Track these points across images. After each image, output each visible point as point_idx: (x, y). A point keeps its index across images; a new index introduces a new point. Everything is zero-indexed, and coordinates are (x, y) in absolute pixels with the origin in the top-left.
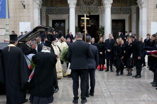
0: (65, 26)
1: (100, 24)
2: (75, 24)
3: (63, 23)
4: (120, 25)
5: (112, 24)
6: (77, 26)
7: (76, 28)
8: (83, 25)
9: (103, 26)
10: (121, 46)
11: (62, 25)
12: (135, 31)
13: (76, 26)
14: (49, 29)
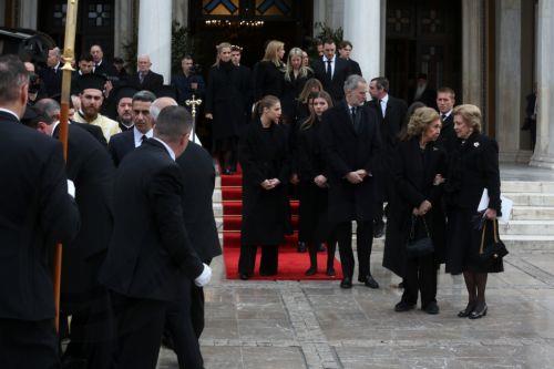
0: (110, 21)
1: (319, 15)
2: (174, 15)
3: (99, 8)
4: (433, 29)
5: (388, 16)
6: (183, 22)
7: (176, 35)
8: (216, 17)
9: (334, 29)
10: (423, 147)
11: (92, 15)
12: (518, 62)
13: (175, 24)
14: (28, 42)
